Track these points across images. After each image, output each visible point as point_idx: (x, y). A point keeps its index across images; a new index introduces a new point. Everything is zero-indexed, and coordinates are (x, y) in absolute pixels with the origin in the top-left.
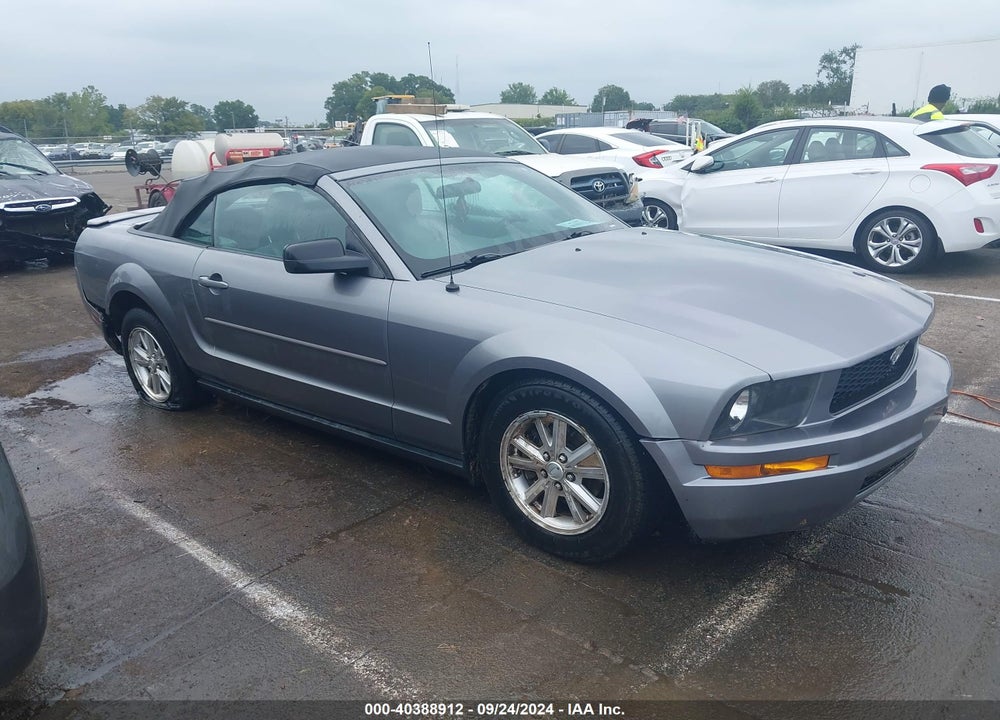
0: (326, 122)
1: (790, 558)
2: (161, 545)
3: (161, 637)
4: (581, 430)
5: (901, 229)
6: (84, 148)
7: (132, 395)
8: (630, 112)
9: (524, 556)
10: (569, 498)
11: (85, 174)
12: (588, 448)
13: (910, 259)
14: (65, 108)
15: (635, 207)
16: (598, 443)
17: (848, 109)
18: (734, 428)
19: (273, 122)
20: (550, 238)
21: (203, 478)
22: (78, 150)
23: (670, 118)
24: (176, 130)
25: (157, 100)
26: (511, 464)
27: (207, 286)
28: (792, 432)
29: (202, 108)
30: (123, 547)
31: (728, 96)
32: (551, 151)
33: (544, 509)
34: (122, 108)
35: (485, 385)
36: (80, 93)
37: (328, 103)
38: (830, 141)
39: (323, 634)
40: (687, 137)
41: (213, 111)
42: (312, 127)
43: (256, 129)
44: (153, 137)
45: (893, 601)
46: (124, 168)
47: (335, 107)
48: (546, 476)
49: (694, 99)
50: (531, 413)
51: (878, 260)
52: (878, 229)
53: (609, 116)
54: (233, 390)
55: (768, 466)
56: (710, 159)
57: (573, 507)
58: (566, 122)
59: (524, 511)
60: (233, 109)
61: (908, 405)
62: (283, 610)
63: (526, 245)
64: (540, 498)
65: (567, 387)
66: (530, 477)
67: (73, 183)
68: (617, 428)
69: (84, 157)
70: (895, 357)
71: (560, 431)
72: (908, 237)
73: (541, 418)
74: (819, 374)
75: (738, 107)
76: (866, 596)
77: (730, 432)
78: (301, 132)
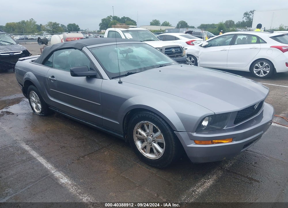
0: (99, 30)
1: (222, 168)
2: (31, 158)
3: (26, 188)
4: (157, 127)
5: (264, 65)
6: (30, 37)
7: (31, 111)
8: (187, 29)
9: (140, 165)
10: (154, 148)
11: (29, 44)
12: (159, 133)
13: (266, 74)
14: (24, 25)
15: (184, 57)
16: (162, 132)
17: (251, 29)
18: (204, 128)
19: (84, 30)
20: (153, 67)
21: (47, 137)
22: (28, 37)
23: (199, 31)
24: (56, 32)
25: (51, 23)
26: (137, 137)
27: (50, 79)
28: (221, 130)
29: (64, 25)
30: (20, 158)
31: (217, 24)
32: (160, 40)
33: (146, 150)
34: (41, 25)
35: (129, 112)
36: (29, 21)
37: (100, 24)
38: (244, 38)
39: (75, 189)
40: (203, 36)
41: (67, 26)
42: (95, 31)
43: (79, 32)
44: (50, 34)
45: (252, 183)
46: (37, 43)
47: (102, 26)
48: (147, 141)
49: (206, 25)
50: (142, 122)
51: (257, 74)
52: (257, 65)
53: (181, 30)
54: (58, 111)
55: (214, 141)
56: (207, 43)
57: (155, 151)
58: (168, 31)
59: (140, 151)
60: (73, 26)
61: (260, 122)
62: (64, 180)
63: (145, 69)
64: (145, 147)
65: (153, 114)
66: (142, 141)
67: (21, 47)
68: (168, 127)
69: (30, 39)
70: (256, 107)
71: (151, 127)
72: (266, 68)
73: (145, 123)
74: (231, 112)
75: (219, 27)
76: (244, 181)
77: (202, 130)
78: (92, 33)
